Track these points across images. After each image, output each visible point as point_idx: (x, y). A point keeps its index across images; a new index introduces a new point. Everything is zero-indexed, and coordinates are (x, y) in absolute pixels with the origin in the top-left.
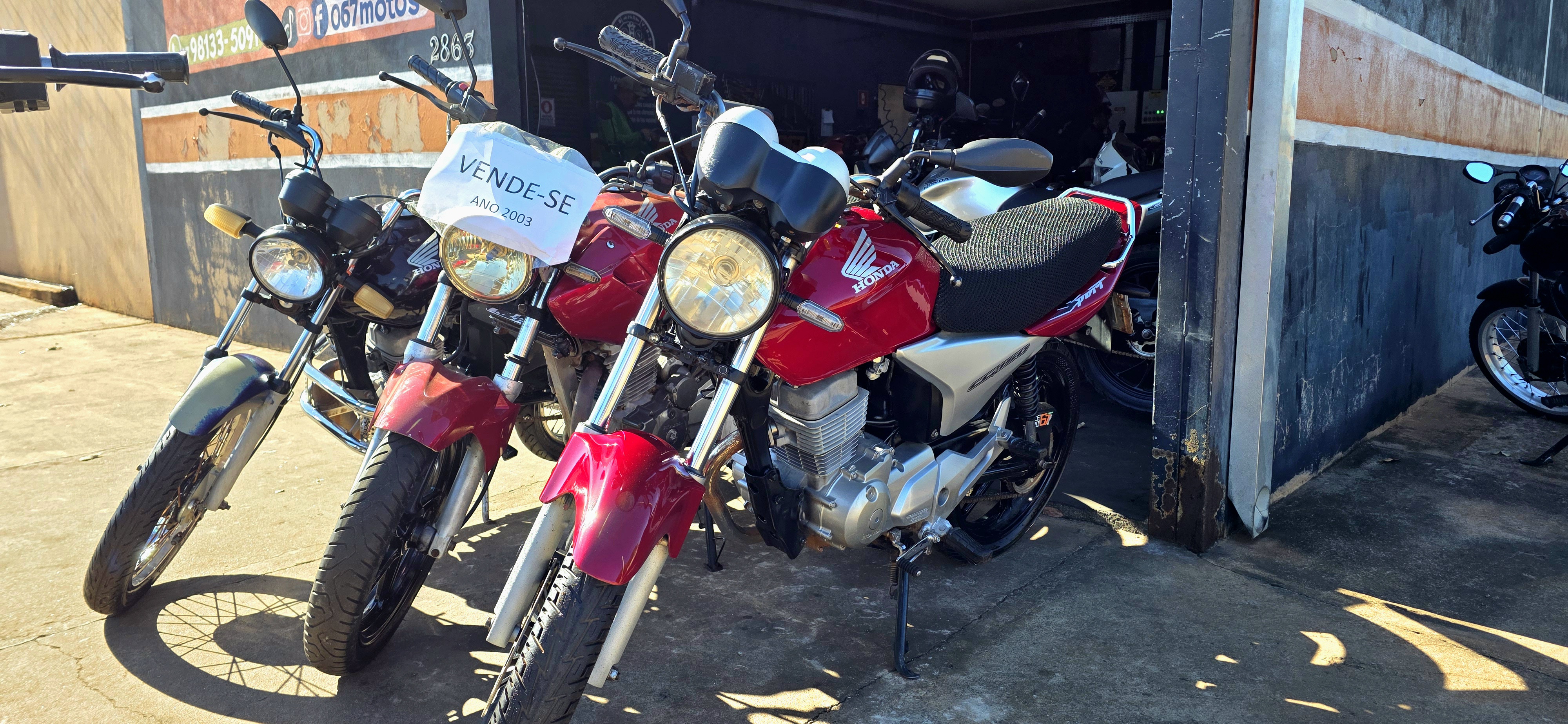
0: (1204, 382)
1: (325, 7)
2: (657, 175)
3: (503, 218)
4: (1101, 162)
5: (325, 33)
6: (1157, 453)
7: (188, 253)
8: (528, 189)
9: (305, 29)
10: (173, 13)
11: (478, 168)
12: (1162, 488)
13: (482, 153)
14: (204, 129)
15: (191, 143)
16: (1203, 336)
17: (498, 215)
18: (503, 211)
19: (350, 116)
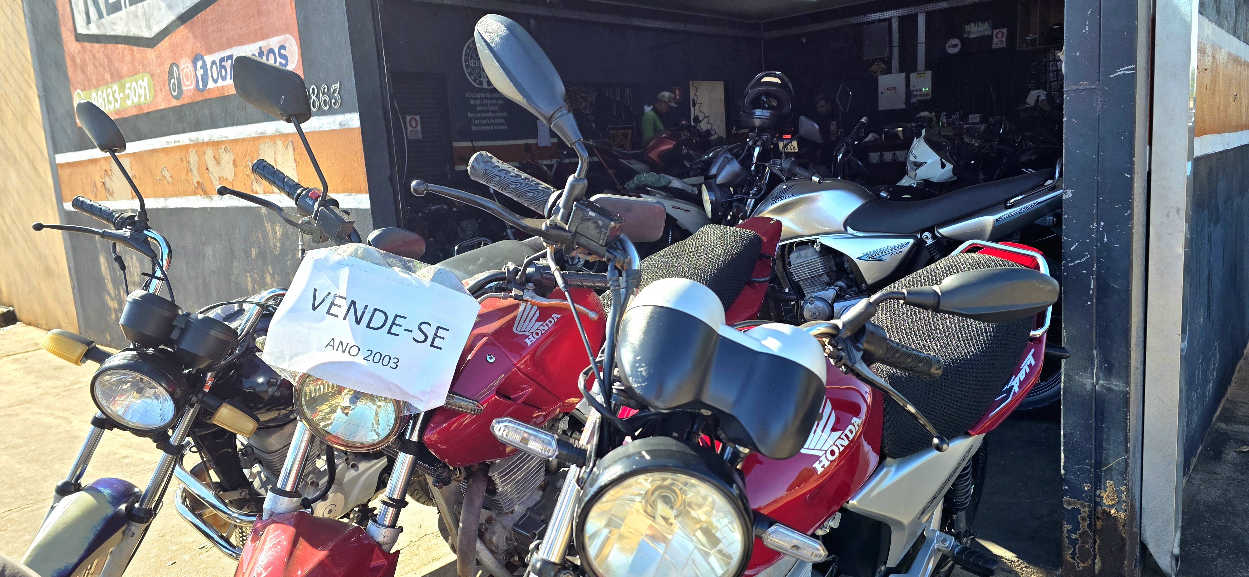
0: (1121, 433)
1: (204, 63)
2: (538, 277)
3: (365, 362)
4: (915, 157)
5: (206, 86)
6: (1069, 503)
7: (104, 281)
8: (393, 323)
9: (188, 83)
10: (75, 70)
11: (332, 304)
12: (1076, 539)
13: (337, 286)
14: (109, 172)
15: (99, 184)
16: (1117, 385)
17: (359, 359)
18: (364, 353)
19: (234, 161)
